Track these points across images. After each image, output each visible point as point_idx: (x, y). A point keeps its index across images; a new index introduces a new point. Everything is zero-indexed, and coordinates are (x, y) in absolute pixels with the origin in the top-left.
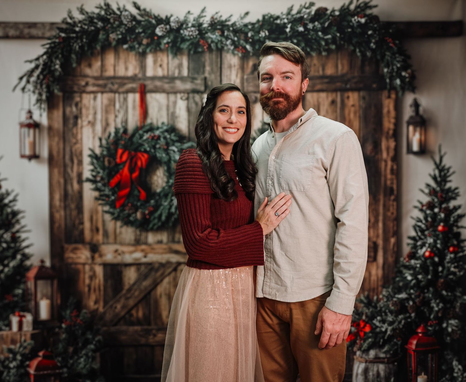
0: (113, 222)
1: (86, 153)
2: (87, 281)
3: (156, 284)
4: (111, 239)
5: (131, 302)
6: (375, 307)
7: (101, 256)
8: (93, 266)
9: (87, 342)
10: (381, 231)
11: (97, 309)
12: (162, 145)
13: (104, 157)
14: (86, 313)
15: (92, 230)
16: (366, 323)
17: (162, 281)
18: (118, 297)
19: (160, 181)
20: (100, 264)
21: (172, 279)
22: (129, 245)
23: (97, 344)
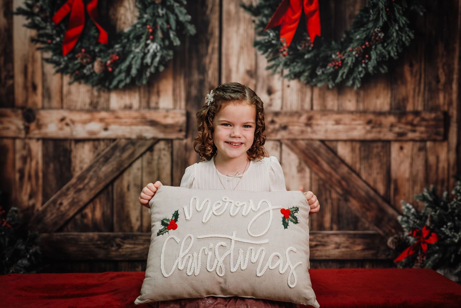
0: (59, 75)
2: (18, 164)
3: (121, 171)
5: (85, 197)
6: (445, 208)
7: (39, 126)
8: (27, 141)
9: (18, 255)
10: (455, 96)
14: (16, 212)
15: (25, 88)
16: (430, 231)
17: (130, 165)
19: (129, 16)
20: (38, 139)
21: (145, 164)
22: (82, 110)
23: (33, 258)
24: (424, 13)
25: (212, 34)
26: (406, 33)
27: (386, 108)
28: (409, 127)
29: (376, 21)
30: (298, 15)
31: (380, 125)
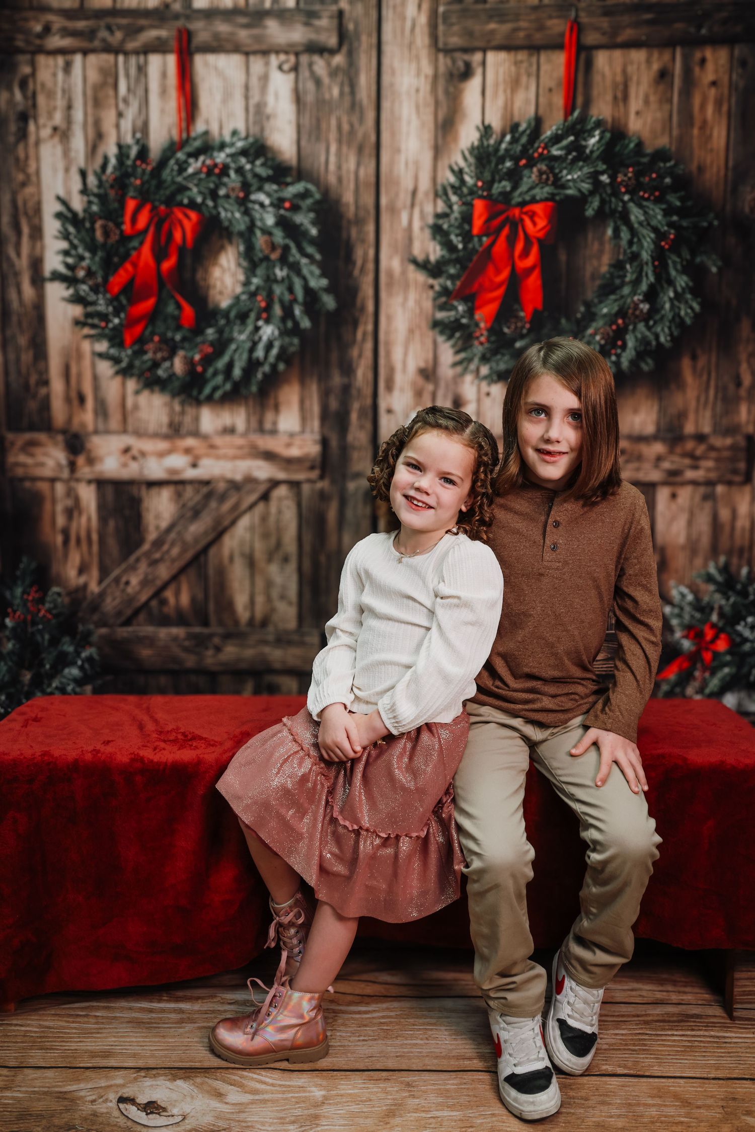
0: (119, 379)
1: (50, 207)
2: (61, 521)
3: (219, 532)
4: (115, 422)
5: (164, 572)
6: (744, 594)
7: (91, 461)
8: (73, 484)
9: (63, 661)
11: (85, 586)
12: (233, 189)
13: (93, 218)
14: (59, 594)
15: (68, 400)
16: (718, 631)
17: (233, 522)
18: (132, 558)
19: (229, 281)
20: (89, 482)
21: (257, 520)
22: (156, 436)
23: (87, 666)
24: (720, 269)
25: (363, 309)
26: (686, 302)
27: (650, 429)
28: (687, 461)
29: (637, 282)
30: (505, 274)
31: (639, 458)
